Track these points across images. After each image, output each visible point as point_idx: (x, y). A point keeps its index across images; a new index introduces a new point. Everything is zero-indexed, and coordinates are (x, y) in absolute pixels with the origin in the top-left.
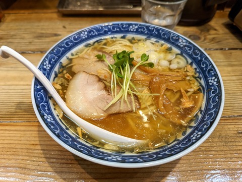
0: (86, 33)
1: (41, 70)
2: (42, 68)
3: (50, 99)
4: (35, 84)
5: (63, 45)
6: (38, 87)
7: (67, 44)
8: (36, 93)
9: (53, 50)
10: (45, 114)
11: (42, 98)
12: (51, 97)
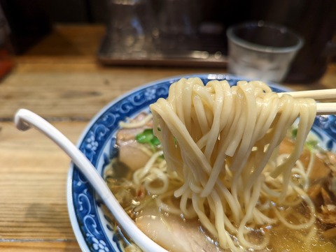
0: (154, 91)
1: (83, 152)
2: (84, 148)
3: (99, 206)
4: (74, 178)
5: (117, 110)
6: (79, 184)
7: (124, 108)
8: (75, 194)
9: (102, 117)
10: (95, 240)
11: (85, 205)
12: (101, 203)
